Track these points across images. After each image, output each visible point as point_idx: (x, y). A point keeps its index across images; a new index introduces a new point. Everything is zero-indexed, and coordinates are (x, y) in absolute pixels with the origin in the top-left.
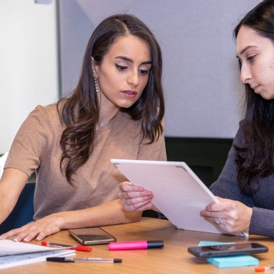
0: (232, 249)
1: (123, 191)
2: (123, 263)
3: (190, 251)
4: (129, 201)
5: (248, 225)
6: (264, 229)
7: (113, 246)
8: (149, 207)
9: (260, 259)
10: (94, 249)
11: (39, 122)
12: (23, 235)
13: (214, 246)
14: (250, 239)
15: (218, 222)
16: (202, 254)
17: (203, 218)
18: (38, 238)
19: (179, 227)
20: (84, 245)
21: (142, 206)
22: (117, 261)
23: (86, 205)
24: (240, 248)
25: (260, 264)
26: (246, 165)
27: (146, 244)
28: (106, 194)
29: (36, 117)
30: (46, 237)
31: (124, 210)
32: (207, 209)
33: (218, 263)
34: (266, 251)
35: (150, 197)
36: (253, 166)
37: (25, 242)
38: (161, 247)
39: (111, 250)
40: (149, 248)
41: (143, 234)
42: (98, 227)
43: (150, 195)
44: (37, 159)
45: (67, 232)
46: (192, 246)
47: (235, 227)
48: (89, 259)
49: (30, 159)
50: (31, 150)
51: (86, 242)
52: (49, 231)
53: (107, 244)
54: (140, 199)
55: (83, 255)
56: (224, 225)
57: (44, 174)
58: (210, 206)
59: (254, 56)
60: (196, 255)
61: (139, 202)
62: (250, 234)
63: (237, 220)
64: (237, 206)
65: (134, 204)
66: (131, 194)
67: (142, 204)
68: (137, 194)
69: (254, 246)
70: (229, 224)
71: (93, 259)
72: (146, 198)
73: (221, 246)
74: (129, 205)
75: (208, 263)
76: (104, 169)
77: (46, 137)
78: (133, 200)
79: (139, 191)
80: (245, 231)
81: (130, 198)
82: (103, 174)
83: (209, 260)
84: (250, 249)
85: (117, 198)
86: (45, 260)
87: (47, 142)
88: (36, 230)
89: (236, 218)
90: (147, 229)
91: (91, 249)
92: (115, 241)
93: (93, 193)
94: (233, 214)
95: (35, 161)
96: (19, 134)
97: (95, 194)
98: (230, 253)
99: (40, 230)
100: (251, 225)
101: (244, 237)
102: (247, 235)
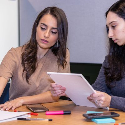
0: (102, 115)
1: (52, 87)
2: (53, 121)
3: (84, 115)
4: (54, 92)
5: (109, 104)
6: (117, 106)
7: (48, 113)
8: (63, 95)
9: (116, 120)
10: (39, 114)
11: (13, 55)
12: (5, 107)
13: (94, 114)
14: (110, 110)
15: (96, 102)
16: (89, 117)
17: (88, 100)
18: (12, 109)
19: (77, 104)
20: (34, 112)
21: (60, 94)
22: (50, 120)
23: (34, 94)
24: (106, 115)
25: (116, 122)
26: (109, 75)
27: (63, 112)
28: (43, 89)
29: (11, 53)
30: (16, 108)
31: (52, 96)
32: (91, 96)
33: (97, 121)
34: (119, 116)
35: (64, 90)
36: (113, 75)
37: (6, 111)
38: (69, 114)
39: (47, 115)
40: (64, 114)
41: (60, 107)
42: (40, 104)
43: (65, 89)
44: (12, 72)
45: (25, 106)
46: (84, 113)
47: (103, 104)
48: (37, 119)
49: (8, 72)
50: (9, 68)
51: (35, 111)
52: (17, 106)
53: (45, 112)
54: (60, 91)
55: (34, 117)
56: (99, 103)
57: (14, 80)
58: (92, 94)
59: (115, 26)
60: (87, 117)
61: (59, 92)
62: (110, 108)
63: (105, 101)
64: (104, 95)
65: (57, 93)
66: (55, 89)
67: (60, 93)
68: (59, 88)
69: (112, 113)
70: (100, 103)
71: (39, 119)
72: (62, 90)
73: (97, 113)
74: (55, 93)
75: (92, 121)
76: (42, 78)
77: (16, 63)
78: (56, 91)
79: (59, 87)
80: (108, 106)
81: (55, 90)
82: (42, 79)
83: (92, 120)
84: (110, 115)
85: (49, 90)
86: (17, 119)
87: (16, 65)
88: (11, 105)
89: (104, 100)
90: (62, 105)
91: (38, 114)
92: (48, 111)
93: (37, 89)
94: (103, 98)
95: (11, 73)
96: (3, 61)
97: (38, 89)
98: (102, 117)
99: (13, 105)
100: (111, 104)
101: (107, 109)
102: (108, 108)
